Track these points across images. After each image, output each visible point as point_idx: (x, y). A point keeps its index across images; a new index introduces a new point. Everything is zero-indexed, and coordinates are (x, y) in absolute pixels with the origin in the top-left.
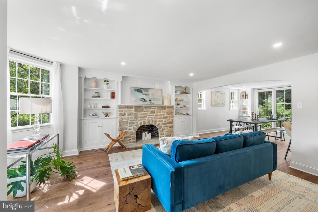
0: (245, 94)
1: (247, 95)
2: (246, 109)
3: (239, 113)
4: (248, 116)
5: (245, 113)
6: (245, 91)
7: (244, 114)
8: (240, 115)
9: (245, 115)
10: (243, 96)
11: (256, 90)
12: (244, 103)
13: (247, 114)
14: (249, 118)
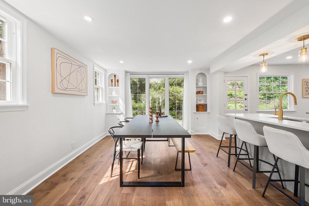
0: (115, 79)
1: (118, 81)
2: (116, 101)
3: (107, 110)
4: (120, 112)
5: (115, 109)
6: (115, 73)
7: (113, 110)
8: (108, 112)
9: (115, 111)
10: (112, 81)
11: (129, 74)
12: (114, 93)
13: (119, 109)
14: (121, 116)
